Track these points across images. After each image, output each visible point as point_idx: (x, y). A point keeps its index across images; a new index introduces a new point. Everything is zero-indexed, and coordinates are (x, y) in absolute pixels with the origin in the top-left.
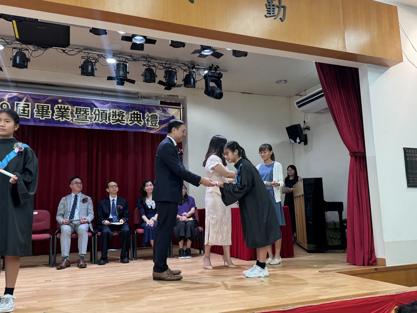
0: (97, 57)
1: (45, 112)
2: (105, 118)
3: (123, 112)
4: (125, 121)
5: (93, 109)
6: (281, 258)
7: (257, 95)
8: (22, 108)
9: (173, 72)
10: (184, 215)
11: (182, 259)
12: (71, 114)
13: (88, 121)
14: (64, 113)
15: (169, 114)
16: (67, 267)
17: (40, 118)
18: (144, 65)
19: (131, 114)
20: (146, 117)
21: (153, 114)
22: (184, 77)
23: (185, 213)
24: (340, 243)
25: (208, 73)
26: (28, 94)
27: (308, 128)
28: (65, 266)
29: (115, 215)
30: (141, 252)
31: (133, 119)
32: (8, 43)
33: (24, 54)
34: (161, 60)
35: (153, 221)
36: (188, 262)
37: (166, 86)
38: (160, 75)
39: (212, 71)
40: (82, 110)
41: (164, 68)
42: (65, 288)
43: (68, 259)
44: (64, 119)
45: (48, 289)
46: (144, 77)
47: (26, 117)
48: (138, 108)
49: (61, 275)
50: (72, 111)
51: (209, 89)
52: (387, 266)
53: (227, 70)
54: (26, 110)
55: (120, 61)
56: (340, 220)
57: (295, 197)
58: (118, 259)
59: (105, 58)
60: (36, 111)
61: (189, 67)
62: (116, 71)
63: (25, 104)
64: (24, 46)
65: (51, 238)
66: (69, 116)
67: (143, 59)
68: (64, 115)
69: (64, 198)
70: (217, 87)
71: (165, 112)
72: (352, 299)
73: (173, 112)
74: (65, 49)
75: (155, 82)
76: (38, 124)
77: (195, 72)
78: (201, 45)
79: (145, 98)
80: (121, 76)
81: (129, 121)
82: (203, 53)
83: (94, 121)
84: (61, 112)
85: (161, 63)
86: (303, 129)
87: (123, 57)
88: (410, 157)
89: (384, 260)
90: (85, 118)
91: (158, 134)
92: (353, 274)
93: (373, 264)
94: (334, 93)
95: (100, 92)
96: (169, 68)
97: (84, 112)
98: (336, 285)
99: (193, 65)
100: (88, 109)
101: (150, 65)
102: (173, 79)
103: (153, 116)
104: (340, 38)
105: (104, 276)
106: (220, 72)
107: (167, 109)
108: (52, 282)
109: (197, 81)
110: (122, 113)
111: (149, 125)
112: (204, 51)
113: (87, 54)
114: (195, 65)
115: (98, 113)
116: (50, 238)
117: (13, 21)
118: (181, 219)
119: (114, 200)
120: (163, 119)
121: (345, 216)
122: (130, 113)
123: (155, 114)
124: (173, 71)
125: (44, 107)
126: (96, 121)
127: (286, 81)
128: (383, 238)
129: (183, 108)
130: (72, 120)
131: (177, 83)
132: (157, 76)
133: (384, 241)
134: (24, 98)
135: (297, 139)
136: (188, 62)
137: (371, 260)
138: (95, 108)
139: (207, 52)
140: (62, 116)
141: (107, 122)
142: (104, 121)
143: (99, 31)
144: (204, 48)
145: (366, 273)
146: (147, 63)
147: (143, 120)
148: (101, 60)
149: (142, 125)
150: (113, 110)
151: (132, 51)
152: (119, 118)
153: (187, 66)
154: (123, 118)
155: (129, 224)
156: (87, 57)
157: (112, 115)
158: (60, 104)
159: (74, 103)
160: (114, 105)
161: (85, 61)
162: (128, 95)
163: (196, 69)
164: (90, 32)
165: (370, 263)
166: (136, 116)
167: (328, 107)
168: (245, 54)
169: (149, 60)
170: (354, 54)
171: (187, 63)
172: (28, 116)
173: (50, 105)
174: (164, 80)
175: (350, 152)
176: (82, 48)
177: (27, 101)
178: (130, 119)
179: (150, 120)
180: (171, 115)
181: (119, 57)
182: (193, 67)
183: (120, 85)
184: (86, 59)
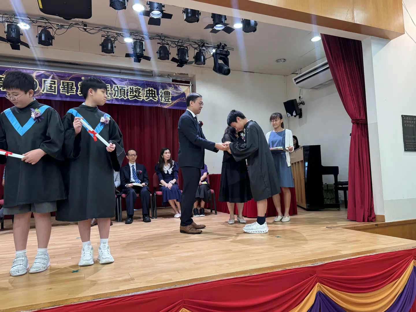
0: (116, 36)
1: (70, 88)
2: (123, 94)
3: (140, 89)
4: (141, 96)
5: (113, 86)
7: (257, 73)
8: (50, 85)
9: (185, 50)
11: (197, 217)
15: (181, 91)
16: (95, 225)
17: (65, 94)
18: (158, 43)
19: (147, 91)
20: (160, 93)
21: (166, 91)
22: (195, 55)
25: (216, 51)
26: (54, 72)
27: (303, 103)
29: (136, 178)
30: (160, 211)
31: (148, 95)
32: (33, 21)
33: (49, 32)
34: (174, 39)
37: (178, 63)
38: (174, 53)
39: (220, 49)
41: (175, 47)
45: (80, 246)
46: (159, 54)
47: (53, 93)
48: (153, 85)
51: (218, 66)
52: (386, 222)
53: (234, 49)
54: (53, 87)
55: (137, 39)
56: (334, 182)
57: (293, 164)
59: (122, 36)
60: (62, 87)
61: (199, 45)
62: (133, 48)
63: (52, 81)
64: (47, 24)
67: (157, 37)
70: (223, 63)
71: (176, 88)
73: (184, 89)
74: (86, 28)
75: (168, 59)
76: (65, 99)
77: (205, 50)
79: (158, 76)
81: (144, 96)
82: (215, 28)
83: (113, 97)
85: (173, 41)
86: (298, 104)
87: (140, 36)
88: (407, 123)
89: (384, 216)
91: (171, 109)
92: (357, 229)
93: (373, 220)
94: (339, 64)
95: (119, 71)
96: (181, 46)
99: (202, 44)
100: (108, 86)
101: (164, 43)
102: (185, 56)
103: (166, 93)
104: (349, 10)
106: (227, 50)
107: (179, 86)
109: (207, 59)
110: (138, 89)
111: (163, 100)
112: (216, 26)
113: (106, 32)
114: (204, 44)
115: (117, 90)
119: (133, 165)
120: (175, 95)
122: (146, 89)
123: (168, 91)
125: (69, 83)
126: (115, 97)
127: (285, 60)
128: (382, 198)
129: (193, 86)
131: (188, 60)
132: (170, 54)
133: (384, 200)
134: (50, 75)
135: (294, 113)
136: (198, 40)
137: (371, 216)
138: (114, 85)
139: (219, 27)
141: (125, 98)
142: (123, 97)
144: (216, 22)
146: (161, 40)
147: (157, 96)
148: (119, 38)
149: (156, 100)
150: (130, 87)
151: (150, 26)
152: (136, 94)
153: (198, 45)
154: (139, 94)
156: (107, 35)
157: (130, 91)
160: (131, 82)
161: (105, 40)
163: (205, 47)
164: (110, 6)
165: (370, 219)
166: (151, 92)
167: (332, 78)
168: (254, 29)
169: (163, 38)
171: (197, 42)
172: (55, 92)
173: (74, 82)
174: (177, 57)
175: (353, 120)
176: (102, 27)
177: (53, 78)
178: (146, 95)
179: (164, 96)
180: (182, 92)
181: (135, 35)
182: (203, 46)
183: (137, 62)
184: (106, 37)
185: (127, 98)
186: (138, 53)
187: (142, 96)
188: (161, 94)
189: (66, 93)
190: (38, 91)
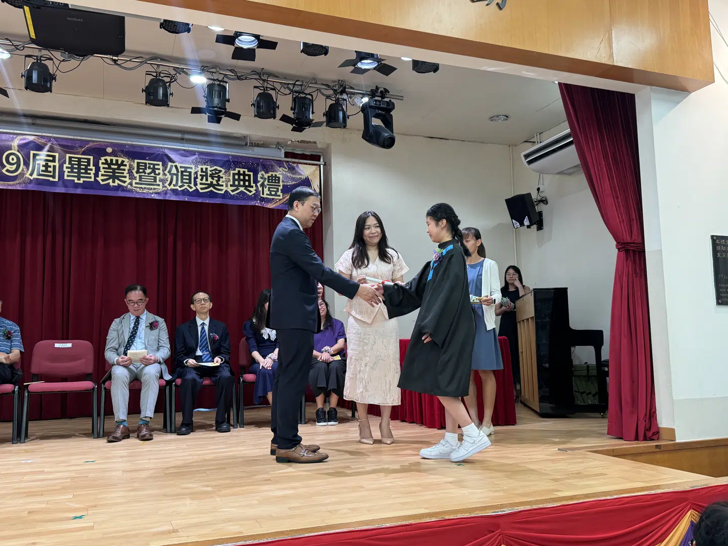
0: (173, 72)
1: (83, 169)
2: (188, 181)
3: (220, 171)
4: (222, 186)
5: (167, 165)
6: (494, 425)
7: (454, 141)
8: (44, 163)
9: (308, 100)
10: (326, 351)
11: (321, 427)
12: (128, 173)
13: (159, 185)
14: (116, 171)
15: (301, 175)
16: (123, 439)
17: (74, 180)
18: (255, 87)
19: (234, 175)
20: (259, 179)
21: (272, 175)
22: (327, 110)
23: (327, 348)
24: (596, 402)
25: (369, 102)
26: (54, 138)
27: (545, 200)
28: (121, 436)
29: (206, 349)
30: (250, 413)
31: (236, 183)
32: (16, 47)
33: (46, 67)
34: (285, 78)
35: (270, 360)
36: (331, 432)
37: (294, 125)
38: (285, 105)
39: (377, 98)
40: (148, 166)
41: (289, 94)
42: (119, 474)
43: (126, 425)
44: (117, 181)
45: (91, 475)
46: (256, 109)
47: (51, 179)
48: (245, 163)
49: (112, 452)
50: (131, 167)
51: (371, 131)
52: (677, 441)
53: (403, 97)
54: (50, 167)
55: (214, 80)
56: (596, 362)
57: (520, 322)
58: (211, 426)
59: (186, 74)
60: (67, 168)
61: (335, 91)
62: (206, 97)
63: (48, 156)
64: (45, 53)
65: (96, 390)
66: (125, 177)
67: (252, 75)
68: (116, 174)
69: (117, 320)
70: (383, 126)
71: (293, 170)
72: (615, 497)
73: (306, 170)
74: (117, 58)
75: (274, 118)
76: (72, 191)
77: (346, 100)
78: (356, 51)
79: (258, 145)
80: (216, 107)
81: (229, 186)
82: (359, 65)
83: (168, 186)
84: (111, 171)
85: (285, 84)
86: (535, 202)
87: (220, 73)
88: (722, 251)
89: (672, 431)
90: (153, 180)
91: (281, 210)
92: (618, 454)
93: (654, 437)
94: (591, 138)
95: (179, 136)
96: (299, 93)
97: (151, 170)
98: (588, 473)
99: (342, 88)
100: (159, 165)
101: (267, 88)
102: (308, 112)
103: (272, 178)
104: (602, 41)
105: (187, 454)
106: (390, 100)
107: (297, 166)
108: (98, 463)
109: (350, 117)
110: (217, 172)
111: (265, 193)
112: (362, 63)
113: (155, 67)
114: (345, 87)
115: (175, 172)
116: (93, 389)
117: (25, 7)
118: (320, 357)
119: (203, 323)
120: (290, 183)
121: (605, 354)
122: (232, 172)
123: (276, 175)
124: (307, 98)
125: (82, 160)
126: (172, 187)
127: (507, 117)
128: (671, 394)
129: (325, 165)
130: (131, 184)
131: (313, 120)
132: (278, 107)
133: (674, 398)
134: (46, 144)
135: (525, 220)
136: (333, 82)
137: (650, 430)
138: (170, 164)
139: (366, 64)
140: (114, 177)
141: (191, 188)
142: (186, 186)
143: (176, 26)
144: (362, 56)
145: (641, 453)
146: (261, 82)
147: (254, 185)
148: (180, 78)
149: (252, 193)
150: (202, 167)
151: (235, 61)
152: (212, 180)
153: (332, 89)
154: (219, 181)
155: (230, 365)
156: (156, 72)
157: (201, 175)
158: (109, 156)
159: (133, 153)
160: (204, 157)
161: (152, 81)
162: (228, 140)
163: (347, 94)
164: (161, 28)
165: (648, 436)
166: (242, 177)
167: (580, 163)
168: (435, 68)
169: (265, 77)
170: (628, 68)
171: (331, 84)
172: (54, 177)
173: (91, 158)
174: (291, 114)
175: (618, 243)
176: (148, 57)
177: (51, 150)
178: (232, 184)
179: (267, 185)
180: (303, 177)
181: (210, 72)
182: (342, 92)
183: (213, 122)
184: (154, 76)
185: (194, 188)
186: (215, 106)
187: (224, 185)
188: (262, 181)
189: (76, 179)
190: (22, 174)
